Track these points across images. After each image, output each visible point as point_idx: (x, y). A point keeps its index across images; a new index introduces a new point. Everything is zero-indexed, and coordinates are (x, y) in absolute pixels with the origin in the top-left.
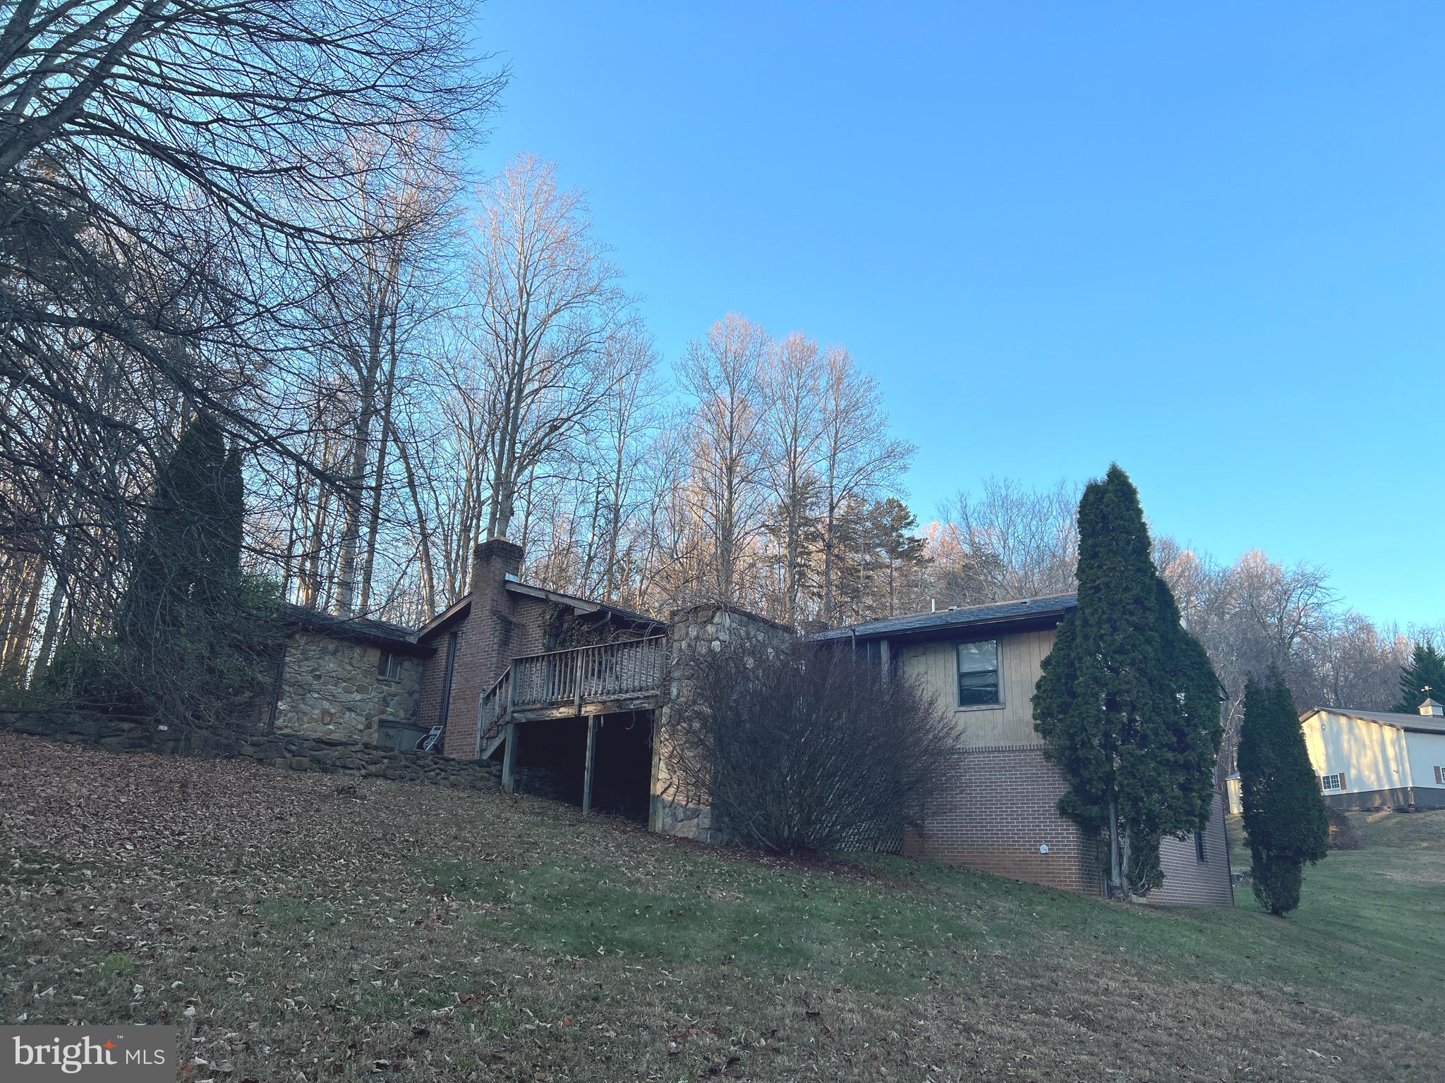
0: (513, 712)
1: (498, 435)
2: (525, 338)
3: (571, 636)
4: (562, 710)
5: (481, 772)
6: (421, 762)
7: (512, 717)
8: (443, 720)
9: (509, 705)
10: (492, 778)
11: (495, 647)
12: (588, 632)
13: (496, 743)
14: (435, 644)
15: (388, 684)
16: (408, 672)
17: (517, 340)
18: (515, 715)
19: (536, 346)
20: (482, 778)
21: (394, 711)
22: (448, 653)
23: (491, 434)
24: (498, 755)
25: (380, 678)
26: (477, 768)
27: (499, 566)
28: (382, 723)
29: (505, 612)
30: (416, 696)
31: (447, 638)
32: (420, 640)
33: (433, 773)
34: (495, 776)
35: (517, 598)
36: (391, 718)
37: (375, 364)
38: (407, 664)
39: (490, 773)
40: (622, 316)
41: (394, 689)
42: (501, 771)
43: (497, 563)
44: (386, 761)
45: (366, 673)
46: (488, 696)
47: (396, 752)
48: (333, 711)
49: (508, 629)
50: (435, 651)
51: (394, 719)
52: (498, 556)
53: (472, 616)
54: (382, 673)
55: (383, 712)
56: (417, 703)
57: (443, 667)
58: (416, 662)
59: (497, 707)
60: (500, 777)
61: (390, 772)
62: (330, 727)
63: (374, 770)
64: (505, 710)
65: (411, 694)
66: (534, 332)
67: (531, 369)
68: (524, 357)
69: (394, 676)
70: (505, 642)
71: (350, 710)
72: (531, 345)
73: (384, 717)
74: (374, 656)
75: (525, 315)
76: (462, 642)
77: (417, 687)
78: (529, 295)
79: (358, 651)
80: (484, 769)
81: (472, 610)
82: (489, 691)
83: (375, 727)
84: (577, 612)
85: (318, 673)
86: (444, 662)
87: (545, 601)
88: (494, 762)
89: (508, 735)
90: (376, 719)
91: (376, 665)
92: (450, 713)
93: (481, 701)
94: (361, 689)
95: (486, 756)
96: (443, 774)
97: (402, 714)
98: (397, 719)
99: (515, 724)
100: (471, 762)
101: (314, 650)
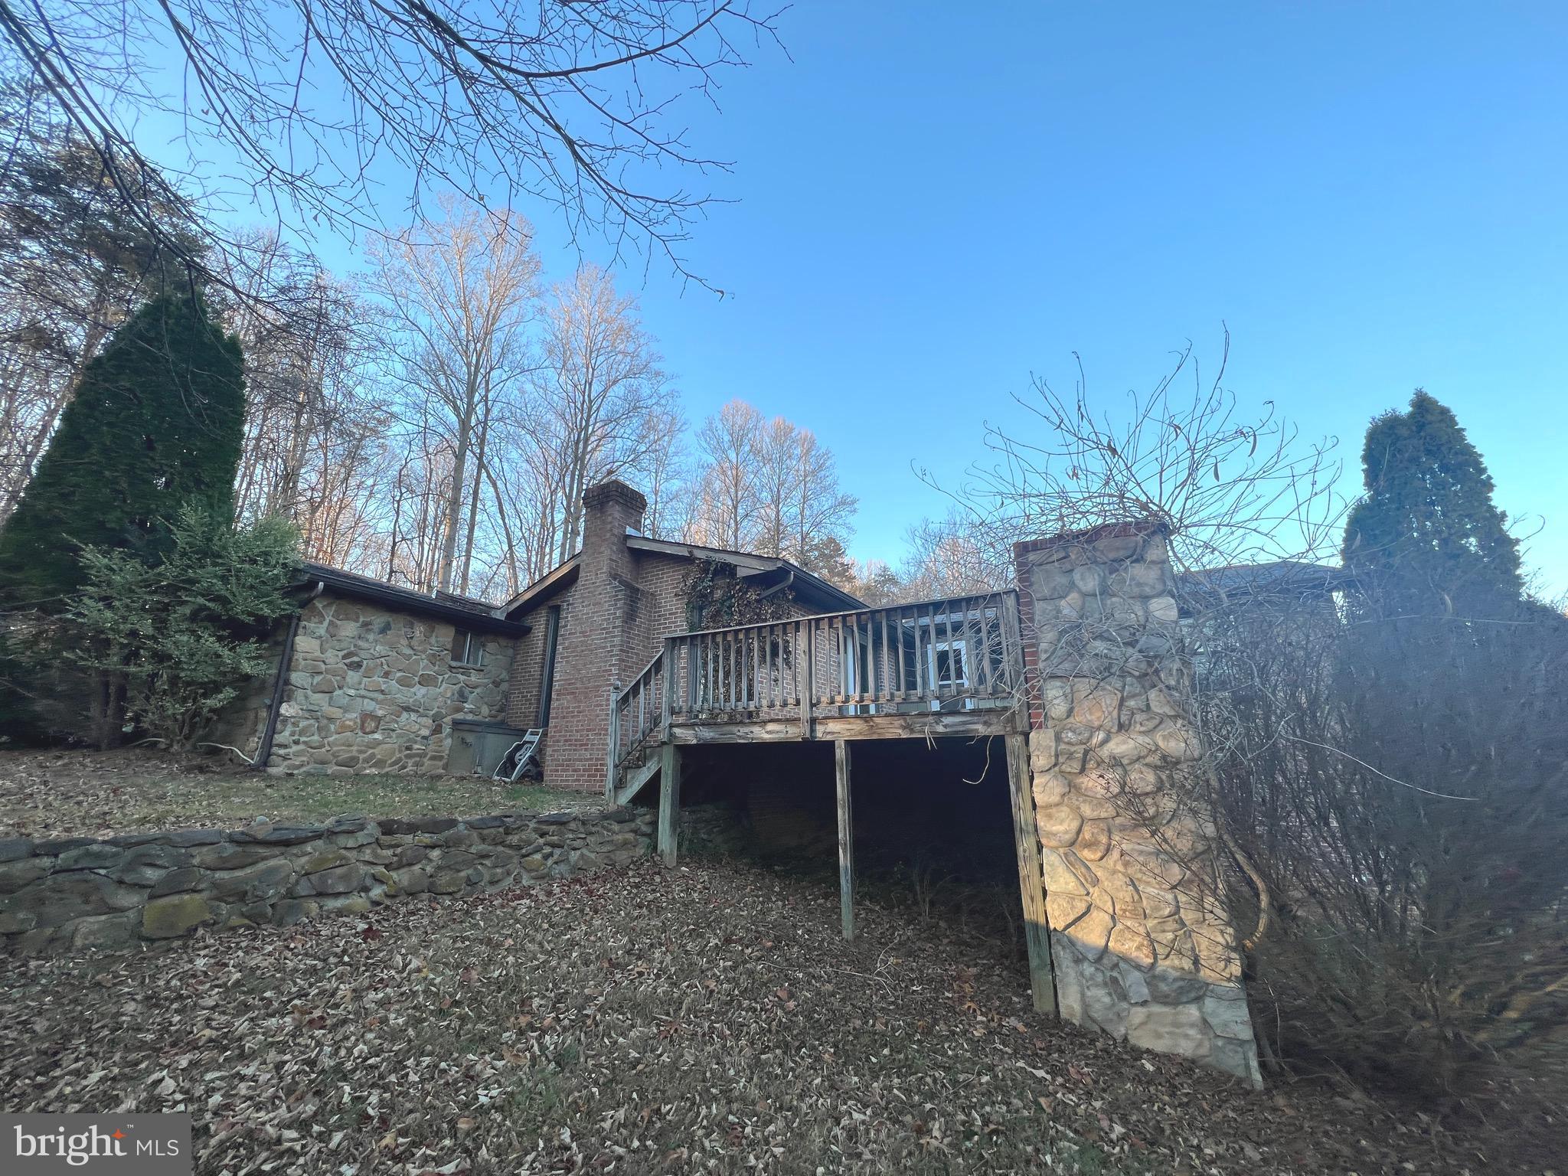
0: (671, 726)
1: (568, 479)
2: (590, 401)
3: (730, 607)
4: (770, 727)
5: (621, 834)
6: (514, 839)
7: (671, 735)
8: (543, 720)
9: (665, 713)
10: (641, 839)
11: (618, 622)
12: (757, 601)
13: (643, 777)
14: (528, 621)
15: (466, 672)
16: (492, 655)
17: (584, 401)
18: (676, 730)
19: (598, 409)
20: (625, 844)
21: (476, 708)
22: (546, 632)
23: (562, 477)
24: (648, 795)
25: (454, 664)
26: (616, 827)
27: (617, 515)
28: (457, 725)
29: (627, 576)
30: (504, 686)
31: (544, 613)
32: (510, 615)
33: (538, 856)
34: (644, 835)
35: (643, 558)
36: (470, 717)
37: (471, 409)
38: (491, 647)
39: (635, 831)
40: (663, 389)
41: (474, 678)
42: (654, 824)
43: (615, 512)
44: (435, 854)
45: (433, 659)
46: (625, 700)
47: (461, 827)
48: (380, 713)
49: (634, 600)
50: (528, 630)
51: (476, 718)
52: (618, 502)
53: (581, 582)
54: (457, 657)
55: (459, 710)
56: (506, 696)
57: (539, 651)
58: (503, 642)
59: (641, 717)
60: (653, 835)
61: (444, 879)
62: (376, 736)
63: (405, 882)
64: (656, 721)
65: (497, 684)
66: (598, 396)
67: (595, 424)
68: (589, 416)
69: (476, 662)
70: (630, 616)
71: (407, 709)
72: (594, 408)
73: (459, 716)
74: (445, 635)
75: (590, 385)
76: (568, 619)
77: (504, 675)
78: (593, 370)
79: (419, 630)
80: (627, 826)
81: (582, 574)
82: (626, 690)
83: (447, 730)
84: (741, 573)
85: (355, 659)
86: (540, 644)
87: (689, 560)
88: (641, 810)
89: (666, 764)
90: (448, 719)
91: (449, 646)
92: (553, 713)
93: (613, 705)
94: (425, 681)
95: (624, 798)
96: (557, 851)
97: (485, 710)
98: (479, 718)
99: (677, 746)
100: (605, 817)
101: (349, 629)
